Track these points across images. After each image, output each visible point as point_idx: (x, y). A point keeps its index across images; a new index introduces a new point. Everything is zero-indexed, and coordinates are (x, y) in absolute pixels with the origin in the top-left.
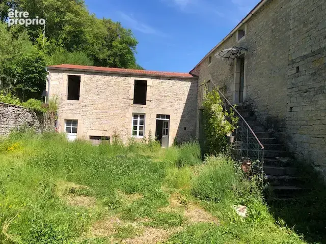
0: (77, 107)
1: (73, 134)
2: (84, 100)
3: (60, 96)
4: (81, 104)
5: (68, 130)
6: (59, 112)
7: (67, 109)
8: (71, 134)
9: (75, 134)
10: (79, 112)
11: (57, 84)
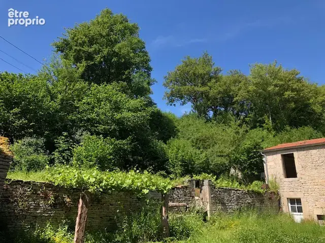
0: (297, 185)
1: (299, 213)
2: (302, 176)
3: (278, 176)
4: (300, 180)
5: (293, 210)
6: (281, 192)
7: (287, 188)
8: (297, 213)
9: (302, 213)
10: (300, 190)
11: (273, 165)
